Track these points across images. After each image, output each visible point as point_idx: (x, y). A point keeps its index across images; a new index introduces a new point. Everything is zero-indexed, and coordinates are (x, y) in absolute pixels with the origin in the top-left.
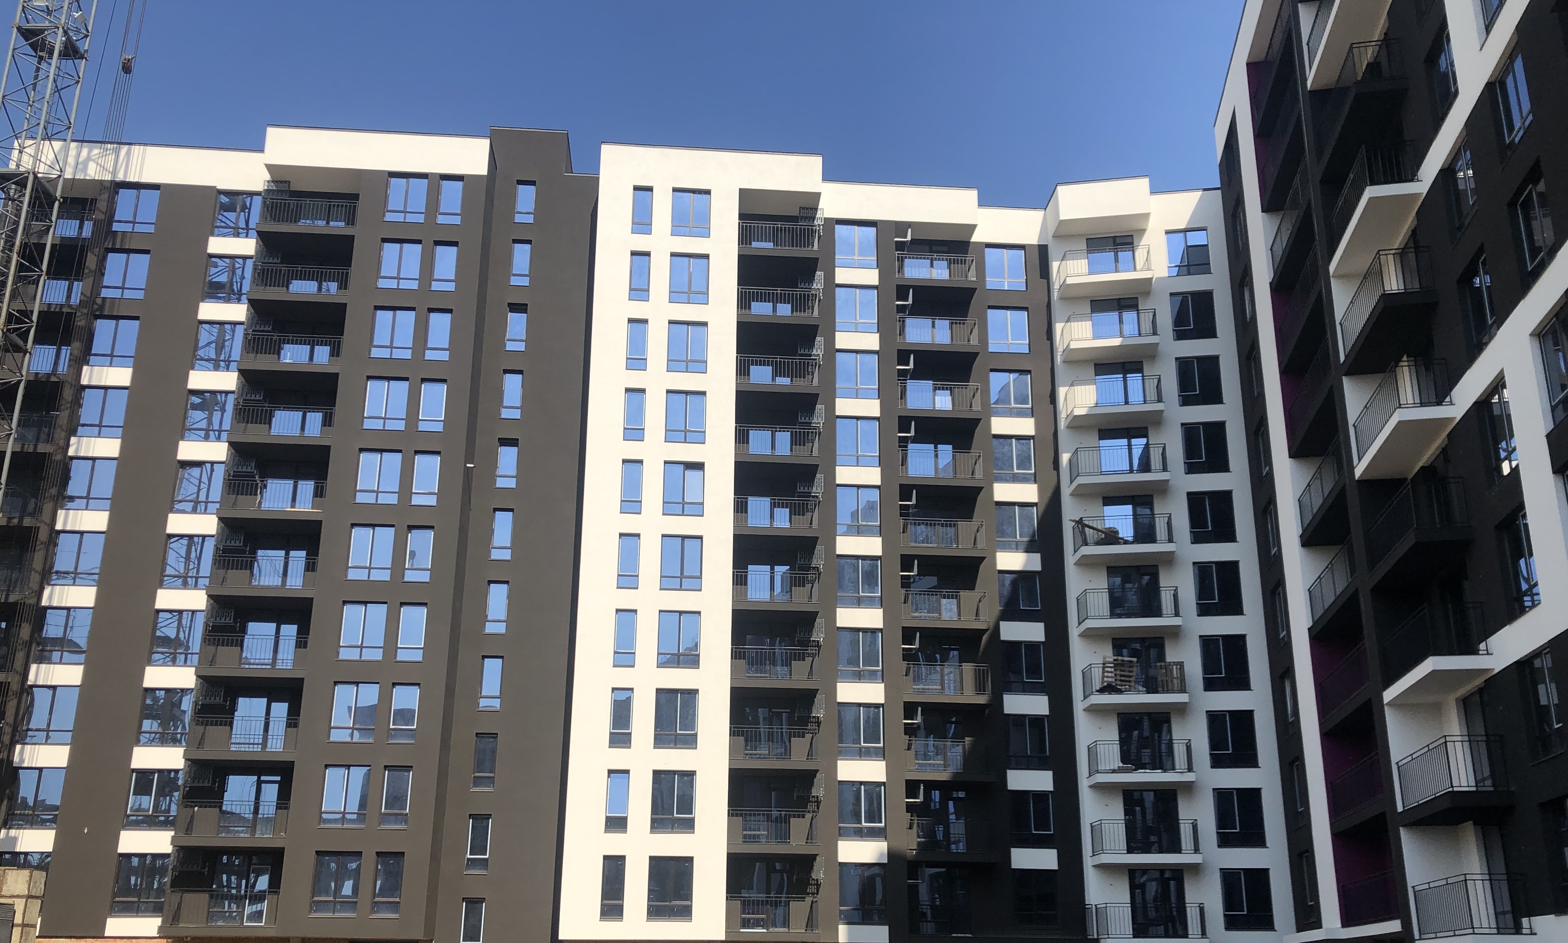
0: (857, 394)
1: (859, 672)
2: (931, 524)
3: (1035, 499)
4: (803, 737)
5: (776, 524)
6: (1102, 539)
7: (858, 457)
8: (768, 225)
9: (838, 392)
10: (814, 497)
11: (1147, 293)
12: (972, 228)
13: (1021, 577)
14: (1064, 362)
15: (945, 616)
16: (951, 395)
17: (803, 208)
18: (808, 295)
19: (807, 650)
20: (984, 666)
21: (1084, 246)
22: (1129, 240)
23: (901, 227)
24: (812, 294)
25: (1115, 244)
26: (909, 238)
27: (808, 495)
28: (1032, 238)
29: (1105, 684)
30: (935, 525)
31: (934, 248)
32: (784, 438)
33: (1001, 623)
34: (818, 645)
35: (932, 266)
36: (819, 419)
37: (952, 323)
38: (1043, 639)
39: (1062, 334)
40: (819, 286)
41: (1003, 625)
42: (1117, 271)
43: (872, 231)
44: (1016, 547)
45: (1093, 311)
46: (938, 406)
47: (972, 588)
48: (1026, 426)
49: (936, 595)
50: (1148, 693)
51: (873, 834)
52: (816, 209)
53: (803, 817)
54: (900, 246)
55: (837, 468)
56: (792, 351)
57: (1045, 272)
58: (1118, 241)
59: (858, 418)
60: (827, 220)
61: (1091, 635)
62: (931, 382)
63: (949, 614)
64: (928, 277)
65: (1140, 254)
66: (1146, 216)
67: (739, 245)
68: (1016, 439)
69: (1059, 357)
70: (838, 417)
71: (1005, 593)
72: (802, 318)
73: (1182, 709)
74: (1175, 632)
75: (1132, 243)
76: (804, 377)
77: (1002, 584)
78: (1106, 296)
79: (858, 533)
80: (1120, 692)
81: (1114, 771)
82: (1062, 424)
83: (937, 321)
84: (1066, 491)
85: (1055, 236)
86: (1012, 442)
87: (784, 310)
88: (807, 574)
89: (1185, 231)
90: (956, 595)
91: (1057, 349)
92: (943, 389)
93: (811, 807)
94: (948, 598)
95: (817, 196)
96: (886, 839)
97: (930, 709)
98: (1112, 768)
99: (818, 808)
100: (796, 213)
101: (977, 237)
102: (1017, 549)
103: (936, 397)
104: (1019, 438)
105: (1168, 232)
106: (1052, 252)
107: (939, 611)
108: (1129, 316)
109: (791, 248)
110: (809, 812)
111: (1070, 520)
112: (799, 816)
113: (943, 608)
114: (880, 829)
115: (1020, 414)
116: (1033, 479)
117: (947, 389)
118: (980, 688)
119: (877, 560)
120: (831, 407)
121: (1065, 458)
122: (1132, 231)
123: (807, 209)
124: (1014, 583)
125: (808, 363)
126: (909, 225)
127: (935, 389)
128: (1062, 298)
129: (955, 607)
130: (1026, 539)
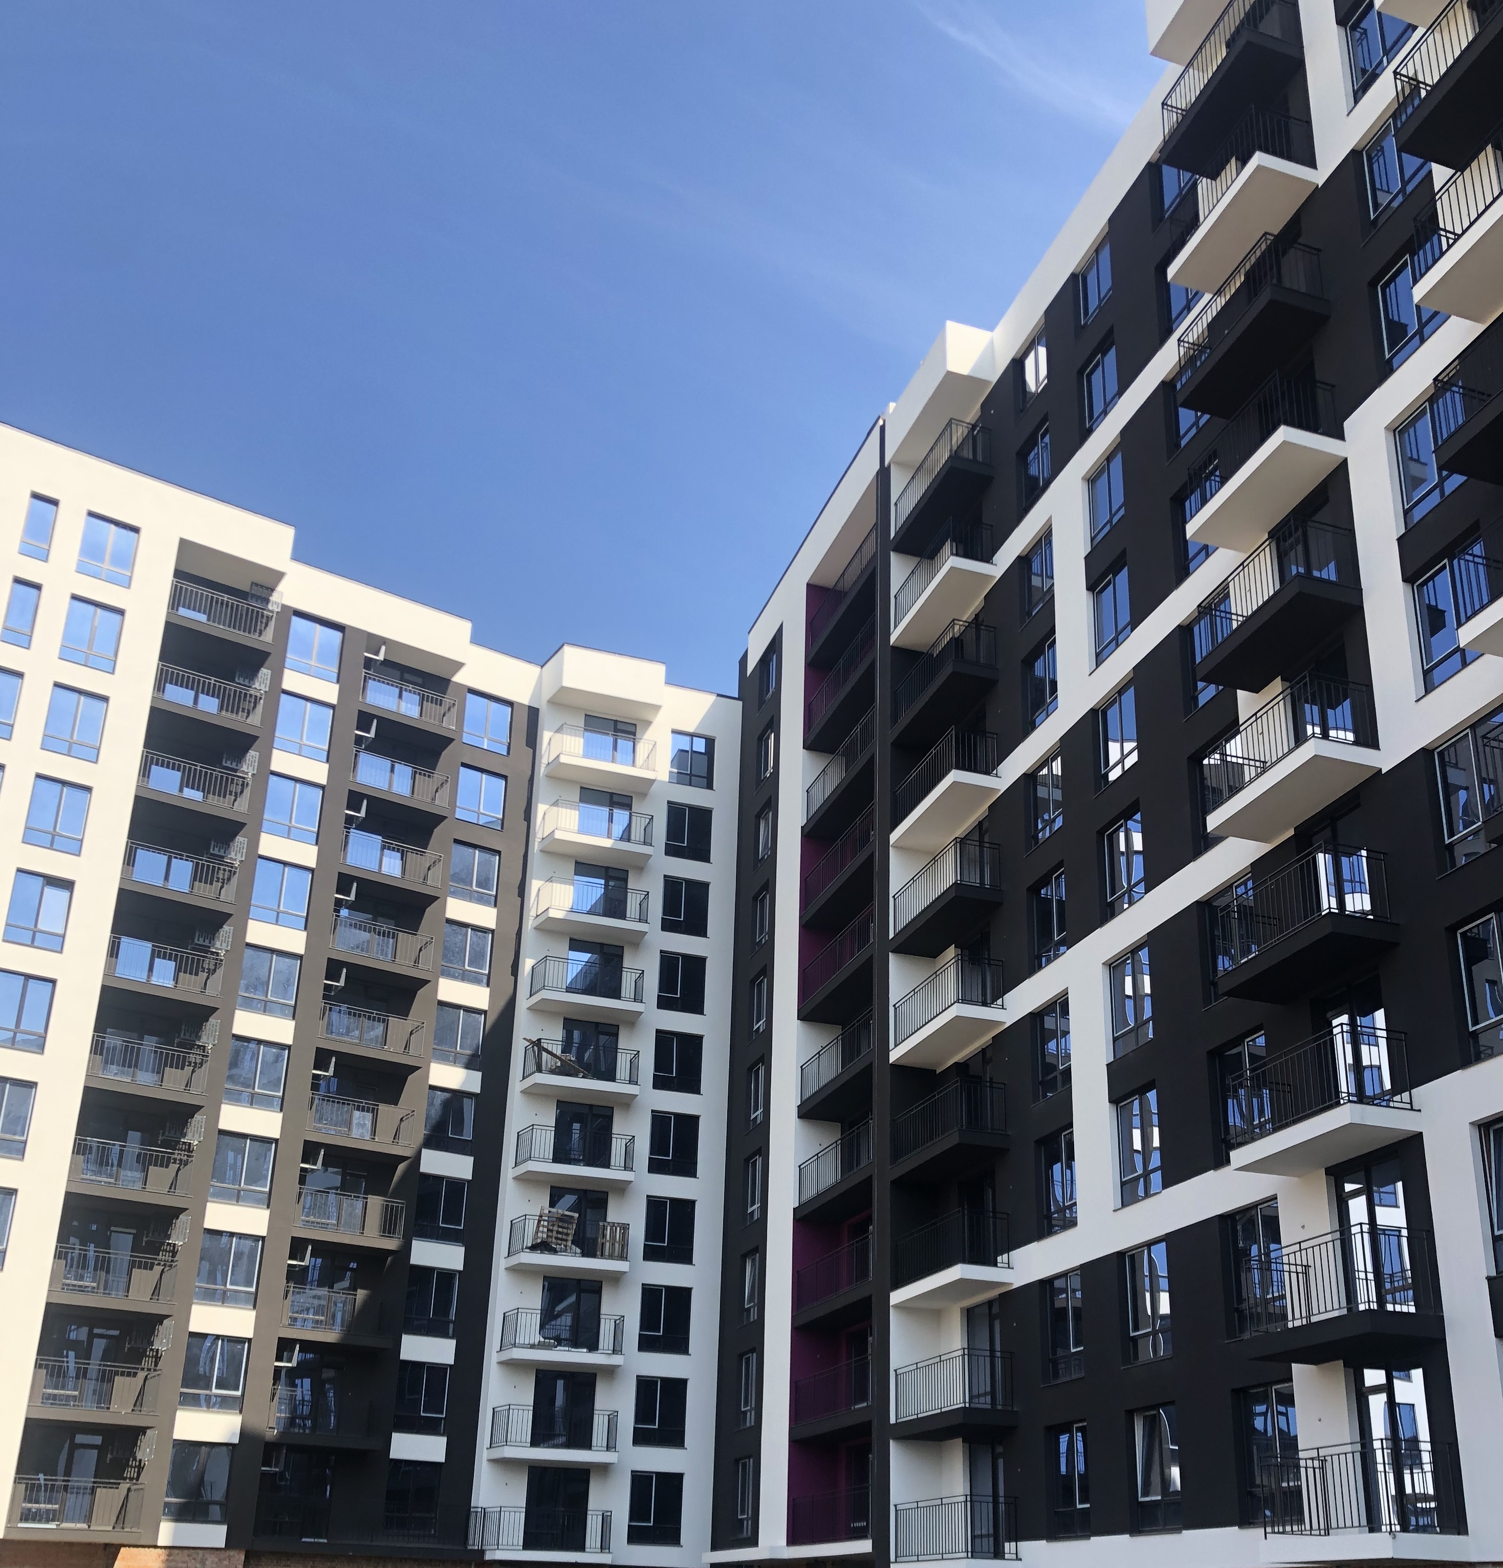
0: (288, 833)
1: (239, 1191)
2: (355, 1015)
3: (485, 1007)
4: (151, 1269)
5: (154, 980)
6: (557, 1067)
7: (278, 913)
8: (206, 592)
9: (265, 824)
10: (213, 953)
11: (644, 795)
12: (458, 666)
13: (457, 1096)
14: (541, 851)
15: (356, 1132)
16: (402, 859)
17: (257, 585)
18: (246, 694)
19: (173, 1154)
20: (399, 1203)
21: (582, 723)
22: (631, 729)
23: (375, 641)
24: (251, 695)
25: (616, 730)
26: (381, 657)
27: (206, 950)
28: (523, 697)
29: (539, 1241)
30: (360, 1016)
31: (407, 676)
32: (183, 869)
33: (424, 1151)
34: (189, 1148)
35: (400, 696)
36: (236, 854)
37: (416, 772)
38: (469, 1177)
39: (544, 818)
40: (263, 687)
41: (425, 1153)
42: (613, 760)
43: (337, 636)
44: (454, 1060)
45: (582, 800)
46: (385, 870)
47: (395, 1102)
48: (486, 916)
49: (348, 1104)
50: (583, 1256)
51: (225, 1404)
52: (273, 590)
53: (135, 1375)
54: (368, 663)
55: (250, 922)
56: (215, 761)
57: (532, 740)
58: (620, 726)
59: (285, 864)
60: (284, 607)
61: (528, 1180)
62: (380, 838)
63: (360, 1131)
64: (394, 709)
65: (642, 748)
66: (656, 708)
67: (168, 609)
68: (472, 929)
69: (536, 844)
70: (262, 857)
71: (433, 1116)
72: (232, 720)
73: (616, 1278)
74: (621, 1188)
75: (634, 734)
76: (225, 797)
77: (431, 1104)
78: (598, 786)
79: (265, 1011)
80: (554, 1251)
81: (532, 1346)
82: (530, 923)
83: (397, 765)
84: (523, 1004)
85: (552, 702)
86: (467, 931)
87: (209, 705)
88: (189, 1053)
89: (692, 735)
90: (373, 1109)
91: (535, 834)
92: (393, 849)
93: (146, 1363)
94: (363, 1110)
95: (279, 576)
96: (241, 1412)
97: (322, 1248)
98: (532, 1342)
99: (156, 1365)
100: (245, 587)
101: (459, 678)
102: (455, 1063)
103: (384, 858)
104: (476, 929)
105: (674, 732)
106: (545, 718)
107: (349, 1125)
108: (621, 816)
109: (232, 630)
110: (143, 1369)
111: (524, 1039)
112: (129, 1374)
113: (355, 1121)
114: (234, 1398)
115: (481, 899)
116: (485, 981)
117: (398, 851)
118: (387, 1229)
119: (284, 1049)
120: (254, 843)
121: (527, 964)
122: (637, 720)
123: (262, 586)
124: (446, 1104)
125: (233, 780)
126: (384, 641)
127: (383, 848)
128: (548, 776)
129: (369, 1124)
130: (469, 1052)
